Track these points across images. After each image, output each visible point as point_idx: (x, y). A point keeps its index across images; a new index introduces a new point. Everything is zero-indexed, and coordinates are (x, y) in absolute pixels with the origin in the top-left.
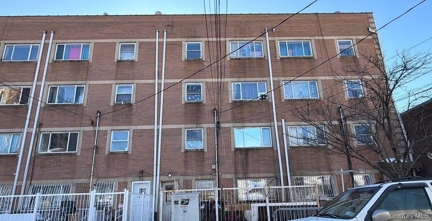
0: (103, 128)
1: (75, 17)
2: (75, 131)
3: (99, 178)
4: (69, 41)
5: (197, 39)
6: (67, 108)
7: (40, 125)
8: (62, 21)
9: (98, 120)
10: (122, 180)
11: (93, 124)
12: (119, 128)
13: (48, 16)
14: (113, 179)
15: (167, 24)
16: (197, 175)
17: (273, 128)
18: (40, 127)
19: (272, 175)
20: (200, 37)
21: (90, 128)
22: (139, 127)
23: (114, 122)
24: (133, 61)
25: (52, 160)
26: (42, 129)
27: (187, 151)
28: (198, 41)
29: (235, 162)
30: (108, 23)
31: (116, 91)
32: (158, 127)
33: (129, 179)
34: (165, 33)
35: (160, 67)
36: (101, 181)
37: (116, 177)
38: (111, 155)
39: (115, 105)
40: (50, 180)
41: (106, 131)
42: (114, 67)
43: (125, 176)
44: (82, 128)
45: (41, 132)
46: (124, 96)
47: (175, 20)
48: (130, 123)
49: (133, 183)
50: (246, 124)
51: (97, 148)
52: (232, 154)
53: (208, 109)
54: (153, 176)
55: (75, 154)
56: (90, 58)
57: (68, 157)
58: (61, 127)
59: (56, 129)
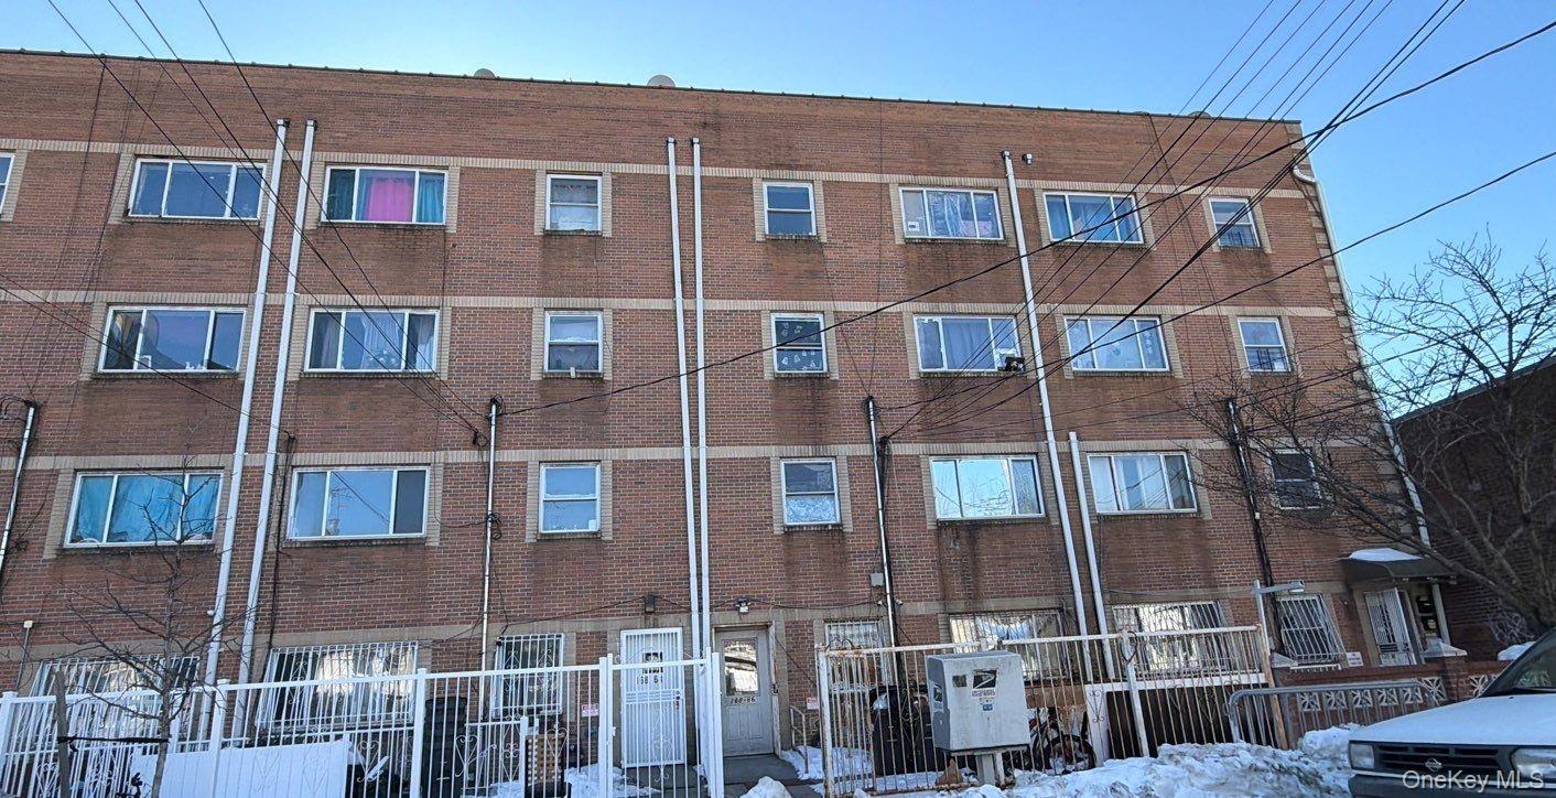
0: (510, 456)
1: (387, 77)
2: (414, 464)
3: (508, 620)
4: (371, 158)
5: (798, 174)
6: (381, 384)
7: (288, 444)
8: (340, 89)
9: (493, 428)
10: (588, 626)
11: (478, 441)
12: (566, 454)
13: (290, 67)
14: (557, 623)
15: (699, 119)
16: (827, 606)
17: (1044, 459)
18: (288, 451)
19: (1051, 602)
20: (808, 167)
21: (467, 456)
22: (633, 454)
23: (549, 435)
24: (595, 236)
25: (342, 564)
26: (298, 458)
27: (790, 532)
28: (803, 181)
29: (941, 565)
30: (503, 103)
31: (545, 333)
32: (695, 454)
33: (611, 624)
34: (697, 148)
35: (688, 258)
36: (517, 632)
37: (567, 616)
38: (546, 548)
39: (547, 380)
40: (337, 629)
41: (524, 465)
42: (534, 253)
43: (597, 612)
44: (440, 455)
45: (293, 467)
46: (571, 349)
47: (725, 107)
48: (602, 441)
49: (624, 634)
50: (967, 447)
51: (496, 521)
52: (929, 540)
53: (848, 398)
54: (689, 610)
55: (421, 542)
56: (449, 216)
57: (399, 553)
58: (362, 449)
59: (348, 457)
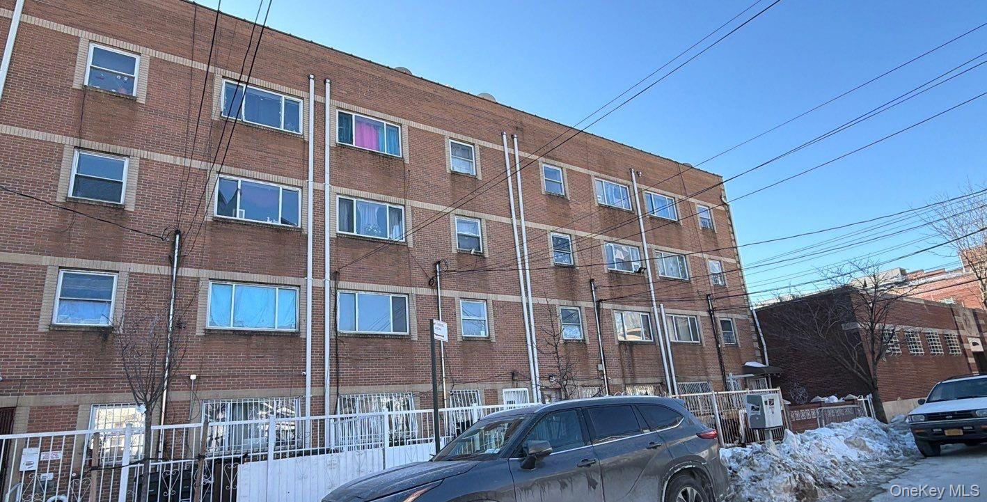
0: (447, 293)
1: (366, 63)
2: (400, 293)
3: (453, 382)
4: (362, 110)
5: (557, 163)
7: (335, 276)
8: (341, 64)
9: (438, 277)
10: (489, 386)
11: (432, 284)
12: (472, 295)
13: (312, 42)
14: (476, 384)
15: (514, 124)
16: (582, 380)
18: (335, 280)
19: (658, 380)
20: (560, 160)
21: (426, 291)
22: (501, 298)
23: (464, 284)
24: (474, 178)
25: (371, 347)
26: (341, 284)
27: (566, 342)
28: (558, 167)
29: (621, 361)
31: (458, 228)
32: (528, 300)
33: (498, 385)
34: (516, 140)
35: (516, 198)
36: (460, 389)
37: (479, 381)
38: (468, 344)
39: (460, 253)
40: (371, 385)
41: (453, 299)
42: (447, 182)
43: (493, 379)
44: (412, 290)
45: (339, 289)
46: (466, 238)
47: (525, 121)
48: (486, 290)
49: (504, 390)
52: (616, 349)
53: (583, 278)
54: (530, 379)
55: (409, 338)
56: (405, 152)
58: (374, 282)
59: (367, 286)
